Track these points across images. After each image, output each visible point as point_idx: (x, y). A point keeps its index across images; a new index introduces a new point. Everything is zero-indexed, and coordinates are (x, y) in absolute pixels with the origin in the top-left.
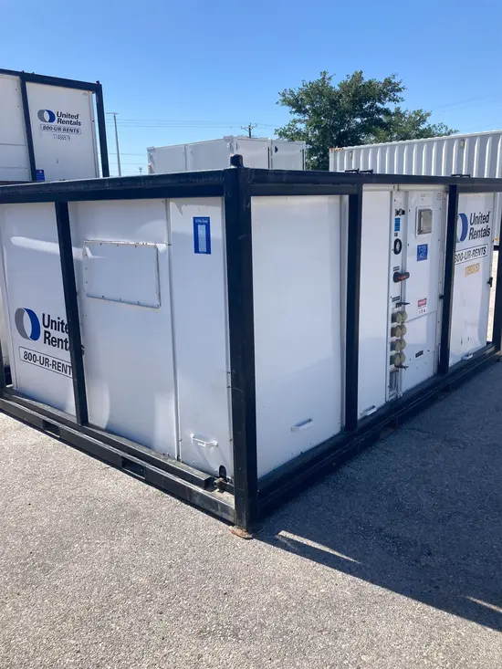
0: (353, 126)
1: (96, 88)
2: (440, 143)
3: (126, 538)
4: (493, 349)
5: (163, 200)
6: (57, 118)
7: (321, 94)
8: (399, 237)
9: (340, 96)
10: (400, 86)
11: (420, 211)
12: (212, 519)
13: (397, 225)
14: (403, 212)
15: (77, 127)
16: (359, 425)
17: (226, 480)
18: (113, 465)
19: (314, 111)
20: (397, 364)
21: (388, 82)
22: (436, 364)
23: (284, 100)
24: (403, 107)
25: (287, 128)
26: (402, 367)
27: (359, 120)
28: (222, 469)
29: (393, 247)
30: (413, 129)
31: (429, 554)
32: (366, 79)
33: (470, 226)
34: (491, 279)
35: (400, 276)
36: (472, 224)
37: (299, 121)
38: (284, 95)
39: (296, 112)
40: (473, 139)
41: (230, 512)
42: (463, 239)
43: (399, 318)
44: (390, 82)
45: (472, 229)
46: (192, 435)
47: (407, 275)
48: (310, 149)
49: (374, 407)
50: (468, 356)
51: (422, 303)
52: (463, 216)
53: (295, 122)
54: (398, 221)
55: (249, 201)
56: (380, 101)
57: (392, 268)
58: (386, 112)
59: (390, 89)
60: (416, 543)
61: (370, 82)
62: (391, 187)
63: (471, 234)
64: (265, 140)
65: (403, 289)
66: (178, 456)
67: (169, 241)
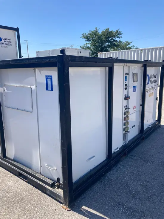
0: (106, 45)
1: (17, 30)
2: (135, 51)
3: (17, 212)
4: (158, 123)
5: (34, 68)
6: (2, 40)
7: (95, 34)
8: (126, 83)
9: (102, 36)
10: (121, 33)
11: (134, 74)
12: (54, 201)
13: (126, 79)
14: (128, 74)
15: (10, 43)
16: (113, 156)
17: (60, 184)
18: (15, 175)
19: (93, 40)
20: (126, 131)
21: (117, 31)
22: (139, 130)
23: (83, 37)
24: (121, 40)
25: (84, 46)
26: (127, 132)
27: (108, 44)
28: (58, 179)
29: (124, 87)
30: (125, 47)
31: (145, 216)
32: (110, 30)
33: (150, 79)
34: (157, 98)
35: (127, 98)
36: (151, 78)
37: (88, 44)
38: (83, 35)
39: (87, 40)
40: (145, 50)
41: (61, 198)
42: (148, 84)
43: (127, 114)
44: (118, 31)
45: (151, 80)
46: (46, 165)
47: (129, 97)
48: (92, 53)
49: (118, 148)
50: (150, 126)
51: (134, 107)
52: (148, 76)
53: (87, 44)
54: (126, 77)
55: (68, 69)
56: (114, 37)
57: (124, 95)
58: (116, 41)
59: (118, 34)
60: (138, 211)
61: (111, 32)
62: (123, 64)
63: (151, 82)
64: (76, 49)
65: (128, 103)
66: (41, 172)
67: (36, 86)
